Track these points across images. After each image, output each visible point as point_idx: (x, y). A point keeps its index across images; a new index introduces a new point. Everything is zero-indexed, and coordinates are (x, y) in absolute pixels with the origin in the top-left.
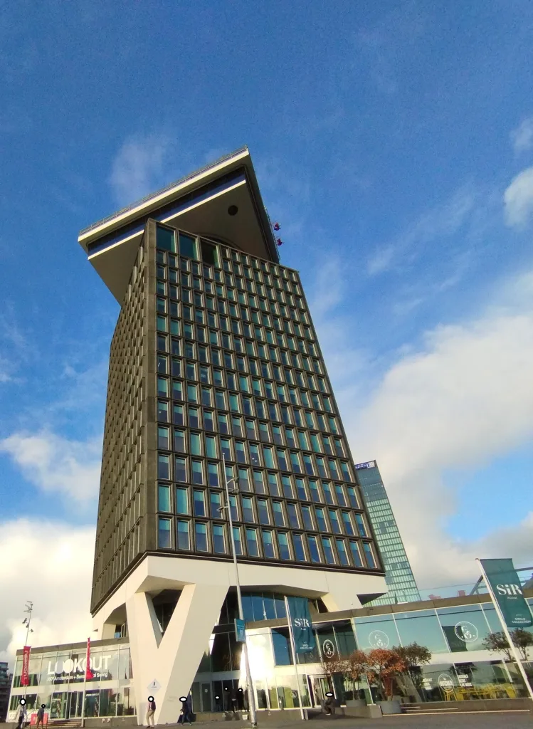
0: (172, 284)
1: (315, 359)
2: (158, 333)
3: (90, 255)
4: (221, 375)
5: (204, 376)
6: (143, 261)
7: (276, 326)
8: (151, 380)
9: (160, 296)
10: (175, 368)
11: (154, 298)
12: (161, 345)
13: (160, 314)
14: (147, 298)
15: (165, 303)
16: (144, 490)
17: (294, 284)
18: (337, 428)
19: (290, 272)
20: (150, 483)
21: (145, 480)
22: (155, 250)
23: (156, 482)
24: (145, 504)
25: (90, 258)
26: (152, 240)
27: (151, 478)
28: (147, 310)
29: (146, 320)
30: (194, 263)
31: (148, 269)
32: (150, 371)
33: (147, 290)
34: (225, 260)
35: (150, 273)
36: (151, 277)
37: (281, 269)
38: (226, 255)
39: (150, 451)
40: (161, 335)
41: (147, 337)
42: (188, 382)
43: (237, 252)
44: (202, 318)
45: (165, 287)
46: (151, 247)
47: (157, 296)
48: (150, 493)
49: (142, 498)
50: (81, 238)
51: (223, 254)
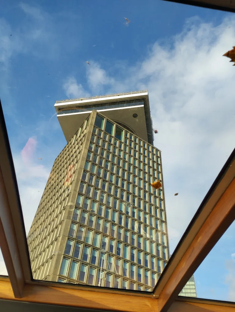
0: (97, 146)
1: (161, 200)
2: (84, 170)
3: (58, 114)
4: (111, 199)
5: (102, 198)
6: (86, 129)
7: (145, 178)
8: (74, 195)
9: (90, 151)
10: (88, 191)
11: (87, 151)
12: (84, 177)
13: (87, 161)
14: (83, 150)
15: (92, 155)
16: (55, 258)
17: (158, 157)
18: (165, 242)
19: (157, 150)
20: (59, 255)
21: (57, 253)
22: (93, 126)
23: (62, 256)
24: (53, 268)
25: (58, 116)
26: (92, 120)
27: (60, 252)
28: (82, 156)
29: (80, 161)
30: (111, 137)
31: (87, 135)
32: (75, 190)
33: (84, 145)
34: (126, 138)
35: (88, 138)
36: (88, 140)
37: (153, 148)
38: (127, 136)
39: (64, 236)
40: (85, 171)
41: (78, 170)
42: (93, 200)
43: (133, 135)
44: (108, 166)
45: (93, 146)
46: (91, 124)
47: (88, 151)
48: (57, 261)
49: (52, 263)
50: (56, 105)
51: (126, 135)
